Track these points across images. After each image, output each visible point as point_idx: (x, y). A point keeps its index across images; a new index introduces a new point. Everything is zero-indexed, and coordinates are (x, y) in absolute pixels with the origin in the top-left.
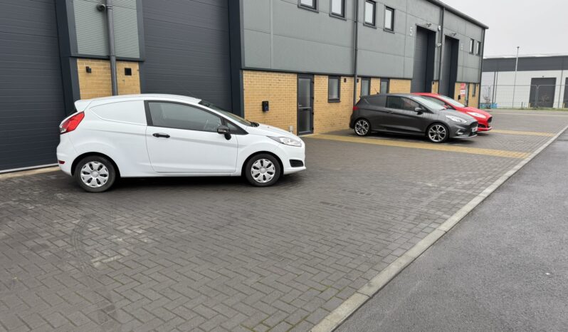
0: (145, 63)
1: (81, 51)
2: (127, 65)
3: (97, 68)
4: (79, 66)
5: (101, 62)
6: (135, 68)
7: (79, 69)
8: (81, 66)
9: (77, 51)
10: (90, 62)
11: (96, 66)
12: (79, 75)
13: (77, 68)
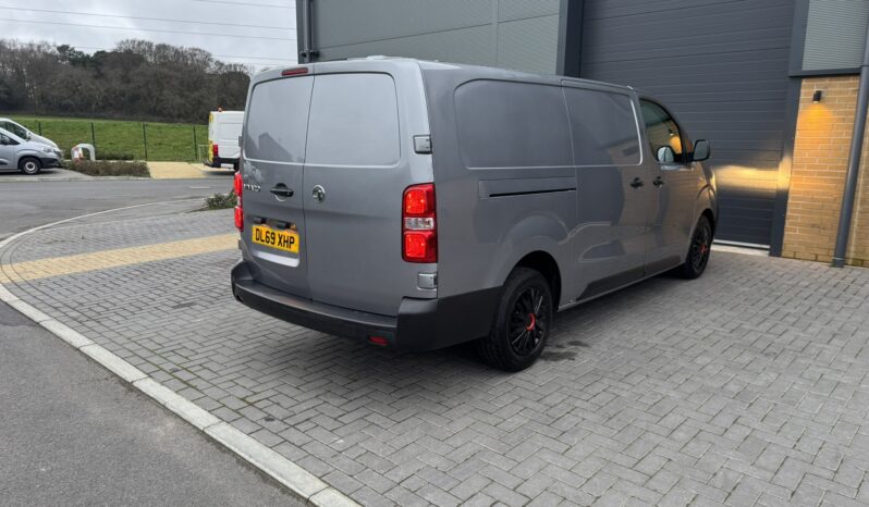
1: (808, 66)
3: (840, 93)
4: (803, 91)
5: (852, 80)
7: (802, 97)
8: (807, 89)
9: (801, 67)
10: (827, 81)
11: (837, 89)
12: (801, 105)
13: (799, 95)
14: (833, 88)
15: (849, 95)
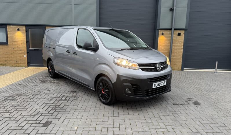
0: (187, 31)
2: (179, 32)
3: (166, 33)
5: (168, 31)
6: (183, 33)
8: (160, 32)
9: (159, 27)
10: (164, 31)
11: (166, 32)
12: (159, 36)
13: (158, 33)
14: (165, 32)
15: (168, 34)
